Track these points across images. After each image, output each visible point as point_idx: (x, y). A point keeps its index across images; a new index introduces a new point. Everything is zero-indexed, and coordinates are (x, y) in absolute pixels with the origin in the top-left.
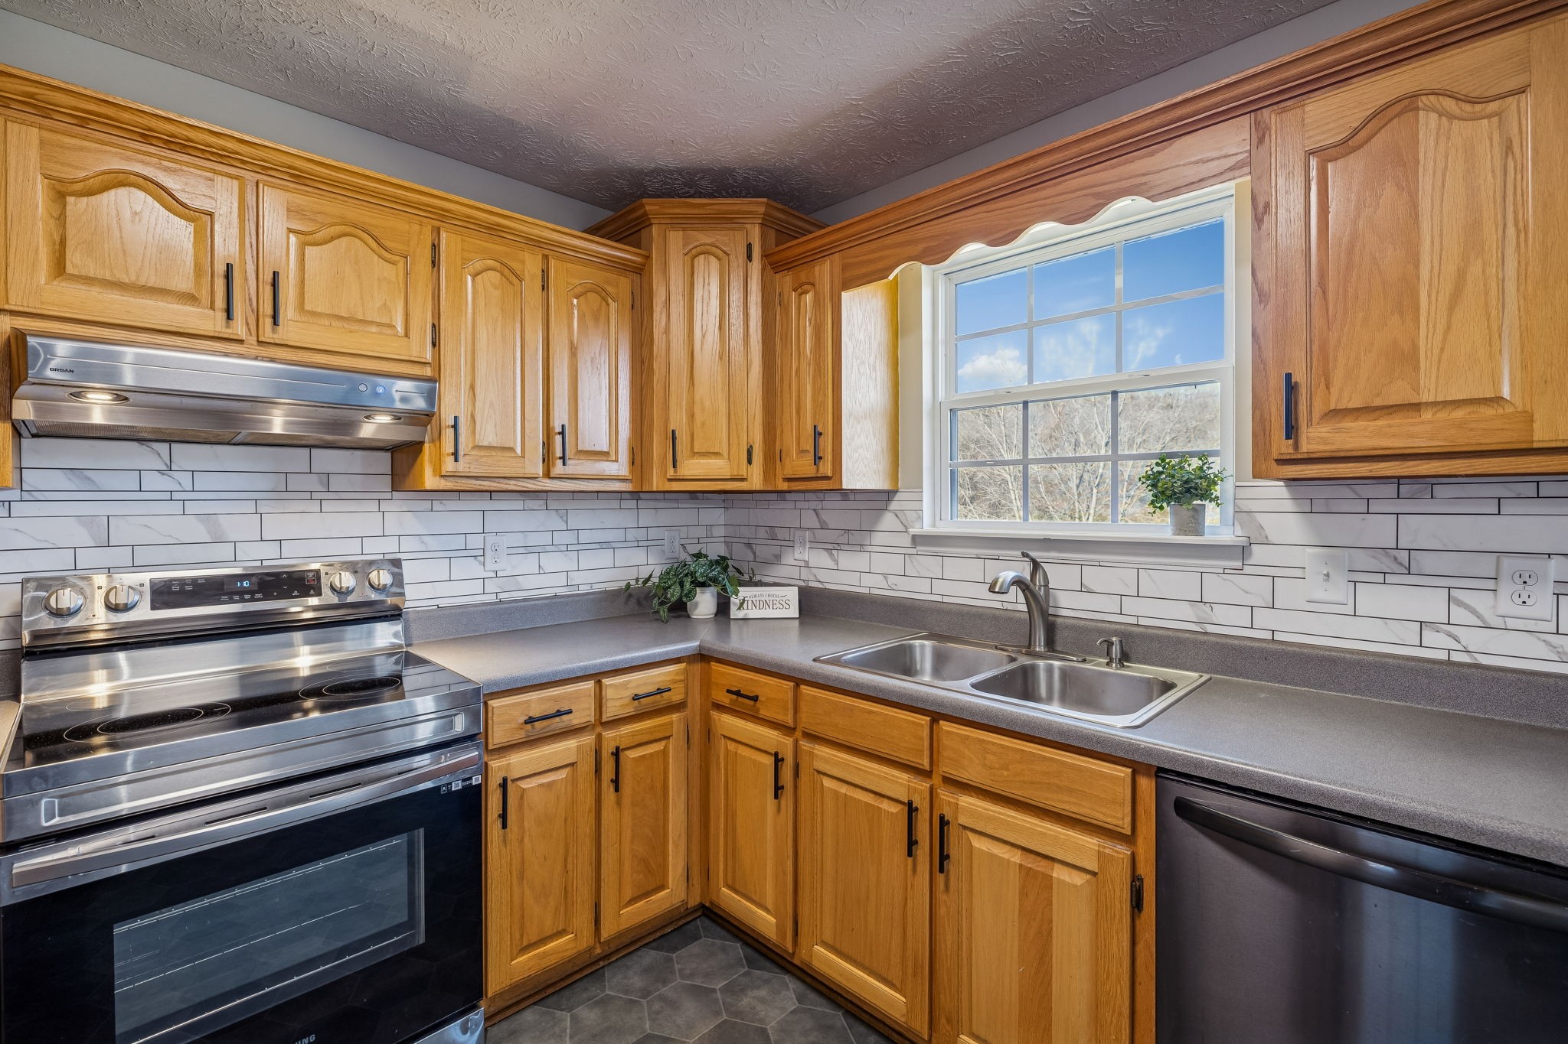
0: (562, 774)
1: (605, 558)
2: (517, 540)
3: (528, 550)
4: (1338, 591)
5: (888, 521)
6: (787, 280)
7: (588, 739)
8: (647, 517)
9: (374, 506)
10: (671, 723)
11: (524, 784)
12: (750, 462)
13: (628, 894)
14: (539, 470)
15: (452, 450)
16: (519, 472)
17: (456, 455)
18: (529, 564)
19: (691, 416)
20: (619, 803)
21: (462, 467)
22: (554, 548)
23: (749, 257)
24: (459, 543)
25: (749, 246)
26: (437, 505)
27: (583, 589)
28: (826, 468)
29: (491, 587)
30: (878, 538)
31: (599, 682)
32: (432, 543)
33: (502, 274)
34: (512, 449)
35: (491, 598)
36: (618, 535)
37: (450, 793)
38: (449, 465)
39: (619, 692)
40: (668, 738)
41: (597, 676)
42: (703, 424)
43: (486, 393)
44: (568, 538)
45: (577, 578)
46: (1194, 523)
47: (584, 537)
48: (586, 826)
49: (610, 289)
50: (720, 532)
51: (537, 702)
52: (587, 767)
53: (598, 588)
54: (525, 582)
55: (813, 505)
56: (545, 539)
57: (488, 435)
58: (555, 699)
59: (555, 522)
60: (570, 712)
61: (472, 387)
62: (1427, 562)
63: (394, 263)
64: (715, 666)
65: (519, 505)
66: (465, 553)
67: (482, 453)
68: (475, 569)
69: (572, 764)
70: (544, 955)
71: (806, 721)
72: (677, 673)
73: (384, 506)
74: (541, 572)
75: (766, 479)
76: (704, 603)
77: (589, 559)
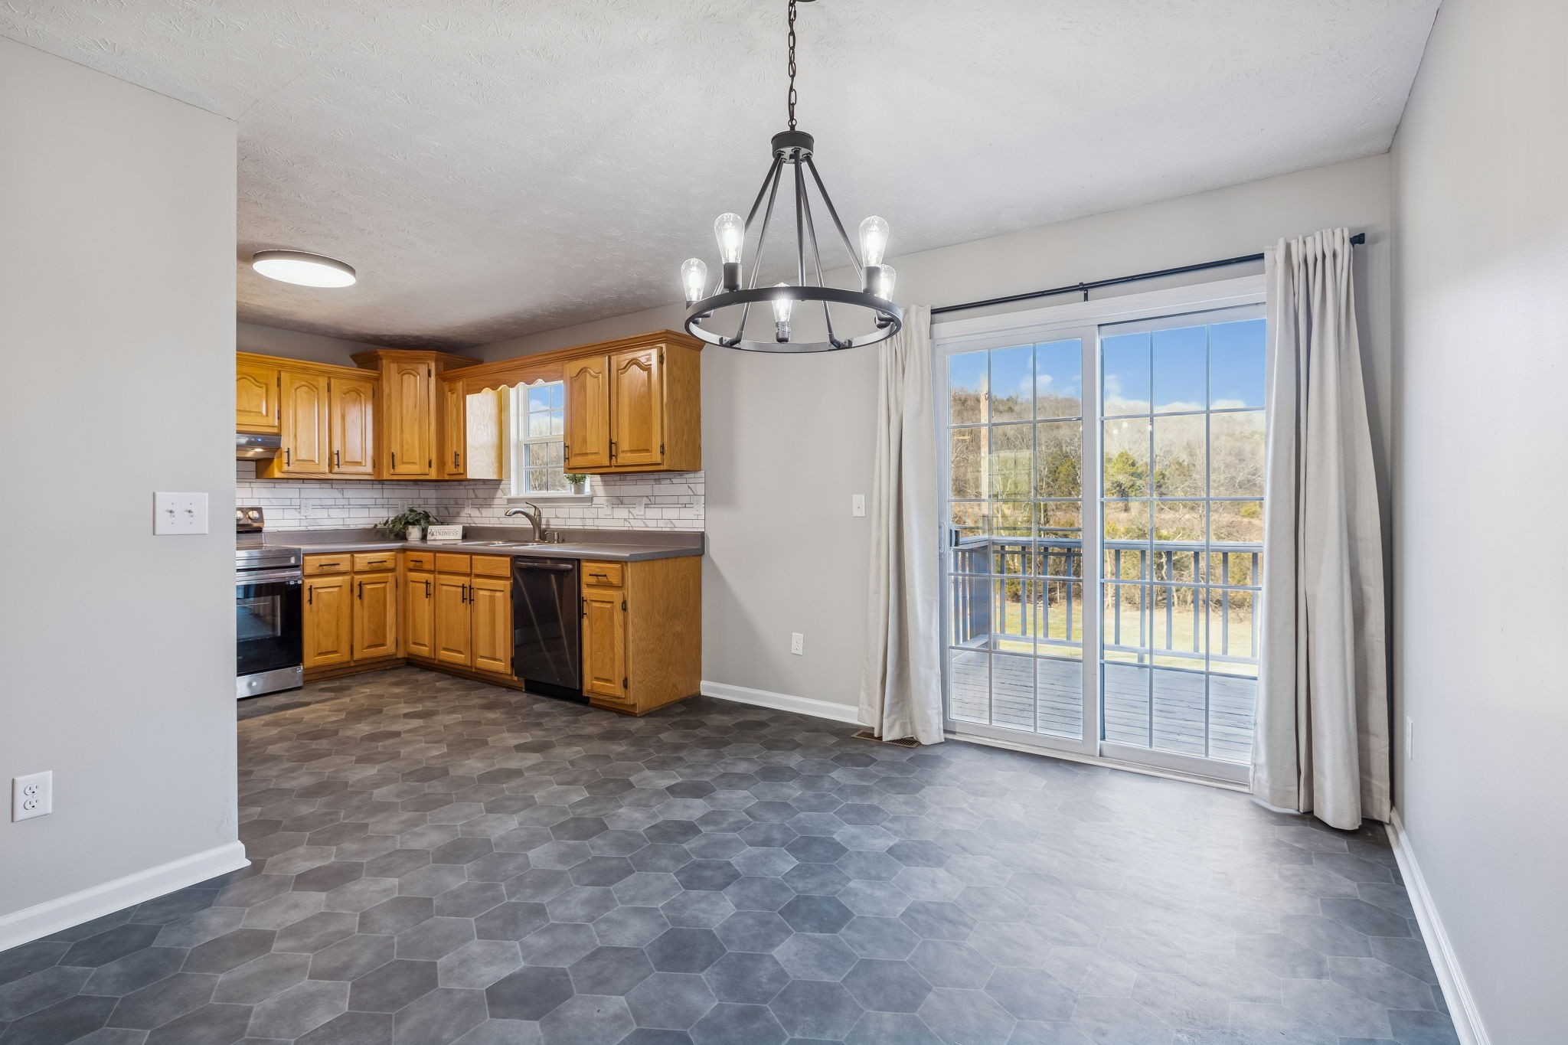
0: (336, 589)
1: (364, 513)
2: (317, 502)
3: (323, 507)
4: (608, 511)
5: (499, 494)
6: (446, 386)
7: (347, 578)
8: (387, 493)
9: (248, 485)
10: (388, 576)
11: (319, 591)
12: (430, 466)
13: (366, 645)
14: (327, 470)
15: (287, 461)
16: (316, 470)
17: (288, 463)
18: (324, 513)
19: (402, 446)
20: (362, 605)
21: (291, 468)
22: (337, 507)
23: (429, 375)
24: (288, 502)
25: (429, 371)
26: (277, 485)
27: (352, 527)
28: (461, 470)
29: (304, 523)
30: (496, 501)
31: (353, 556)
32: (275, 502)
33: (309, 387)
34: (314, 461)
35: (304, 529)
36: (372, 502)
37: (289, 585)
38: (285, 468)
39: (362, 561)
40: (386, 582)
41: (352, 553)
42: (407, 450)
43: (302, 437)
44: (345, 502)
45: (348, 522)
46: (579, 489)
47: (352, 502)
48: (346, 611)
49: (361, 389)
50: (433, 502)
51: (324, 559)
52: (347, 588)
53: (360, 527)
54: (320, 522)
55: (472, 487)
56: (332, 502)
57: (302, 455)
58: (334, 559)
59: (336, 494)
60: (338, 564)
61: (295, 435)
62: (626, 500)
63: (261, 387)
64: (408, 553)
65: (318, 486)
66: (291, 507)
67: (301, 463)
68: (296, 515)
69: (340, 586)
70: (328, 658)
71: (439, 567)
72: (390, 555)
73: (253, 485)
74: (329, 517)
75: (438, 473)
76: (414, 533)
77: (354, 513)
